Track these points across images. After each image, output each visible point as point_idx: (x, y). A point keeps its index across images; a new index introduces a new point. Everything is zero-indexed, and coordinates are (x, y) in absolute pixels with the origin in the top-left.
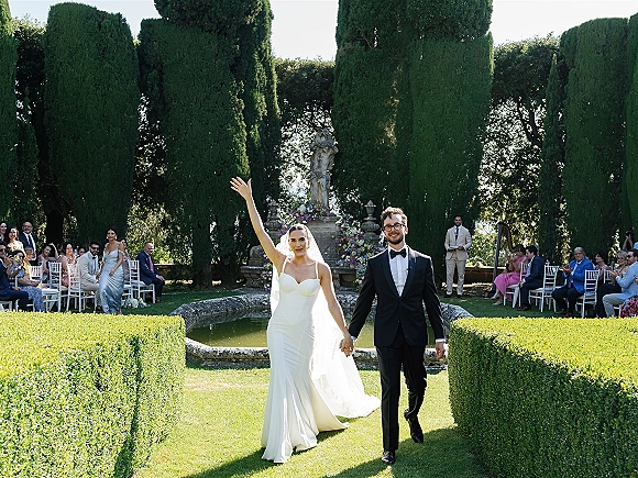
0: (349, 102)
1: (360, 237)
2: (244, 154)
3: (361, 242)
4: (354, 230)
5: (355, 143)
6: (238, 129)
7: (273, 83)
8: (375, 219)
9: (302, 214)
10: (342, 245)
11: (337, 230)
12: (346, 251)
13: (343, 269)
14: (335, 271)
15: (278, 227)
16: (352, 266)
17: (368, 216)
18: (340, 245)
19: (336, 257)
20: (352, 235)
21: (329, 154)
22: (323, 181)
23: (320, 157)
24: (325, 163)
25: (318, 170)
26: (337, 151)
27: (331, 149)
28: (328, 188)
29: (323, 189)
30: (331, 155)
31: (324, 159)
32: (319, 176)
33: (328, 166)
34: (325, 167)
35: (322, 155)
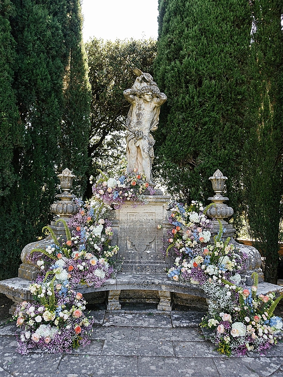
8: (227, 199)
9: (109, 190)
10: (175, 239)
11: (165, 215)
12: (181, 251)
13: (178, 286)
14: (164, 288)
15: (70, 210)
16: (194, 282)
17: (215, 194)
18: (171, 240)
19: (164, 259)
20: (191, 225)
21: (153, 104)
22: (144, 144)
23: (139, 109)
24: (147, 118)
25: (137, 128)
26: (164, 97)
27: (155, 99)
28: (151, 155)
29: (145, 155)
30: (156, 109)
31: (146, 112)
32: (138, 136)
33: (151, 125)
34: (148, 125)
35: (143, 106)
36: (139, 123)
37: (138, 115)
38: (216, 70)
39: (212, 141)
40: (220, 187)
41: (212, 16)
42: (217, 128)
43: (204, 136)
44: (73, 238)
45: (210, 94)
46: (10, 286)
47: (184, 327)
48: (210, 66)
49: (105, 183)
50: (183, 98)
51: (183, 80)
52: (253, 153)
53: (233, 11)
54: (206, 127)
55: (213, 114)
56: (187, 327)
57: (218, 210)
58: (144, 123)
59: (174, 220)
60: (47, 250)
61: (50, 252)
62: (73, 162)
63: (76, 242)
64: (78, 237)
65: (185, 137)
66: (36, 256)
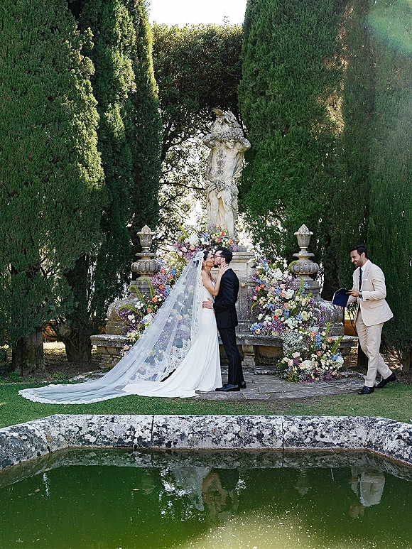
0: (267, 67)
1: (288, 285)
2: (94, 148)
3: (289, 294)
4: (278, 274)
5: (277, 132)
6: (81, 105)
7: (146, 43)
8: (312, 255)
9: (192, 248)
10: (259, 297)
11: (249, 273)
12: (264, 307)
13: (260, 339)
14: (247, 342)
15: (152, 269)
16: (275, 334)
17: (300, 250)
18: (255, 298)
19: (249, 318)
20: (274, 281)
21: (236, 151)
22: (226, 195)
23: (221, 156)
24: (229, 166)
25: (218, 178)
26: (248, 145)
27: (238, 144)
28: (234, 206)
29: (227, 208)
30: (239, 154)
31: (228, 160)
32: (219, 187)
33: (234, 172)
34: (230, 174)
35: (225, 153)
36: (220, 172)
37: (220, 163)
38: (303, 116)
39: (299, 192)
40: (304, 243)
41: (300, 54)
42: (305, 179)
43: (291, 188)
44: (157, 296)
45: (297, 142)
46: (106, 338)
47: (265, 374)
48: (297, 111)
49: (186, 240)
50: (269, 145)
51: (268, 125)
52: (342, 206)
53: (322, 48)
54: (292, 178)
55: (300, 164)
56: (267, 374)
57: (302, 267)
58: (226, 172)
59: (257, 277)
60: (136, 306)
61: (139, 308)
62: (145, 215)
63: (160, 300)
64: (161, 295)
65: (271, 189)
66: (125, 312)
